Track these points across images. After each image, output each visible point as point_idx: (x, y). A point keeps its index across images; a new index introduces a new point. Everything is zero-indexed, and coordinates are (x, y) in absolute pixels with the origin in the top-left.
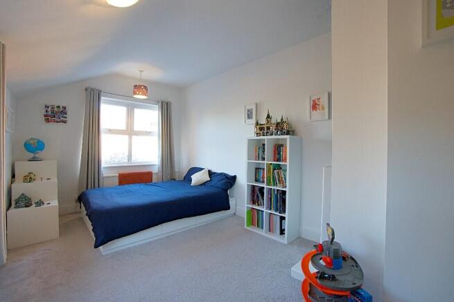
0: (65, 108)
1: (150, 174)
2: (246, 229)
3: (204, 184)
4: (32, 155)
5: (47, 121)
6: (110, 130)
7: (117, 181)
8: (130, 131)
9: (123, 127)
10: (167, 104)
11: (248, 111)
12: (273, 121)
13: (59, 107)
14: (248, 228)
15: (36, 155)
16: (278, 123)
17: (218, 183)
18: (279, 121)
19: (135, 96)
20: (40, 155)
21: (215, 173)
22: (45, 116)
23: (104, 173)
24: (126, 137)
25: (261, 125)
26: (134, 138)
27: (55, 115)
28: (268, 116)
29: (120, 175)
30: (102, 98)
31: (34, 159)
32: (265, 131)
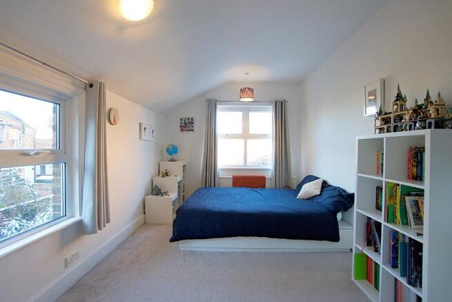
0: (192, 119)
1: (263, 179)
2: (353, 282)
3: (312, 198)
4: (170, 157)
5: (182, 130)
6: (227, 135)
7: (231, 182)
8: (246, 135)
9: (240, 131)
10: (282, 103)
12: (410, 104)
13: (188, 119)
14: (355, 281)
15: (174, 157)
16: (420, 107)
17: (327, 201)
18: (421, 102)
19: (241, 100)
20: (175, 157)
21: (330, 186)
22: (181, 127)
23: (220, 174)
24: (243, 141)
25: (386, 114)
26: (250, 141)
27: (187, 125)
28: (399, 97)
29: (234, 176)
30: (218, 106)
31: (172, 160)
32: (392, 124)
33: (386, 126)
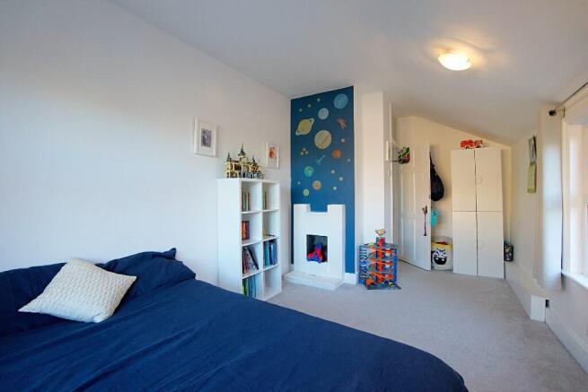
25: (234, 161)
32: (242, 172)
33: (237, 172)
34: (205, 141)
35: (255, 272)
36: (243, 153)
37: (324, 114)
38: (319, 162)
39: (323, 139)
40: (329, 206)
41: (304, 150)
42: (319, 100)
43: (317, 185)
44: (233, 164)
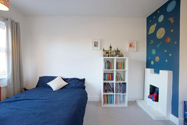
11: (95, 42)
32: (110, 54)
33: (107, 55)
34: (96, 45)
35: (112, 93)
36: (111, 47)
37: (161, 19)
38: (158, 46)
39: (161, 33)
40: (160, 71)
41: (152, 41)
42: (159, 12)
43: (157, 59)
44: (105, 52)
